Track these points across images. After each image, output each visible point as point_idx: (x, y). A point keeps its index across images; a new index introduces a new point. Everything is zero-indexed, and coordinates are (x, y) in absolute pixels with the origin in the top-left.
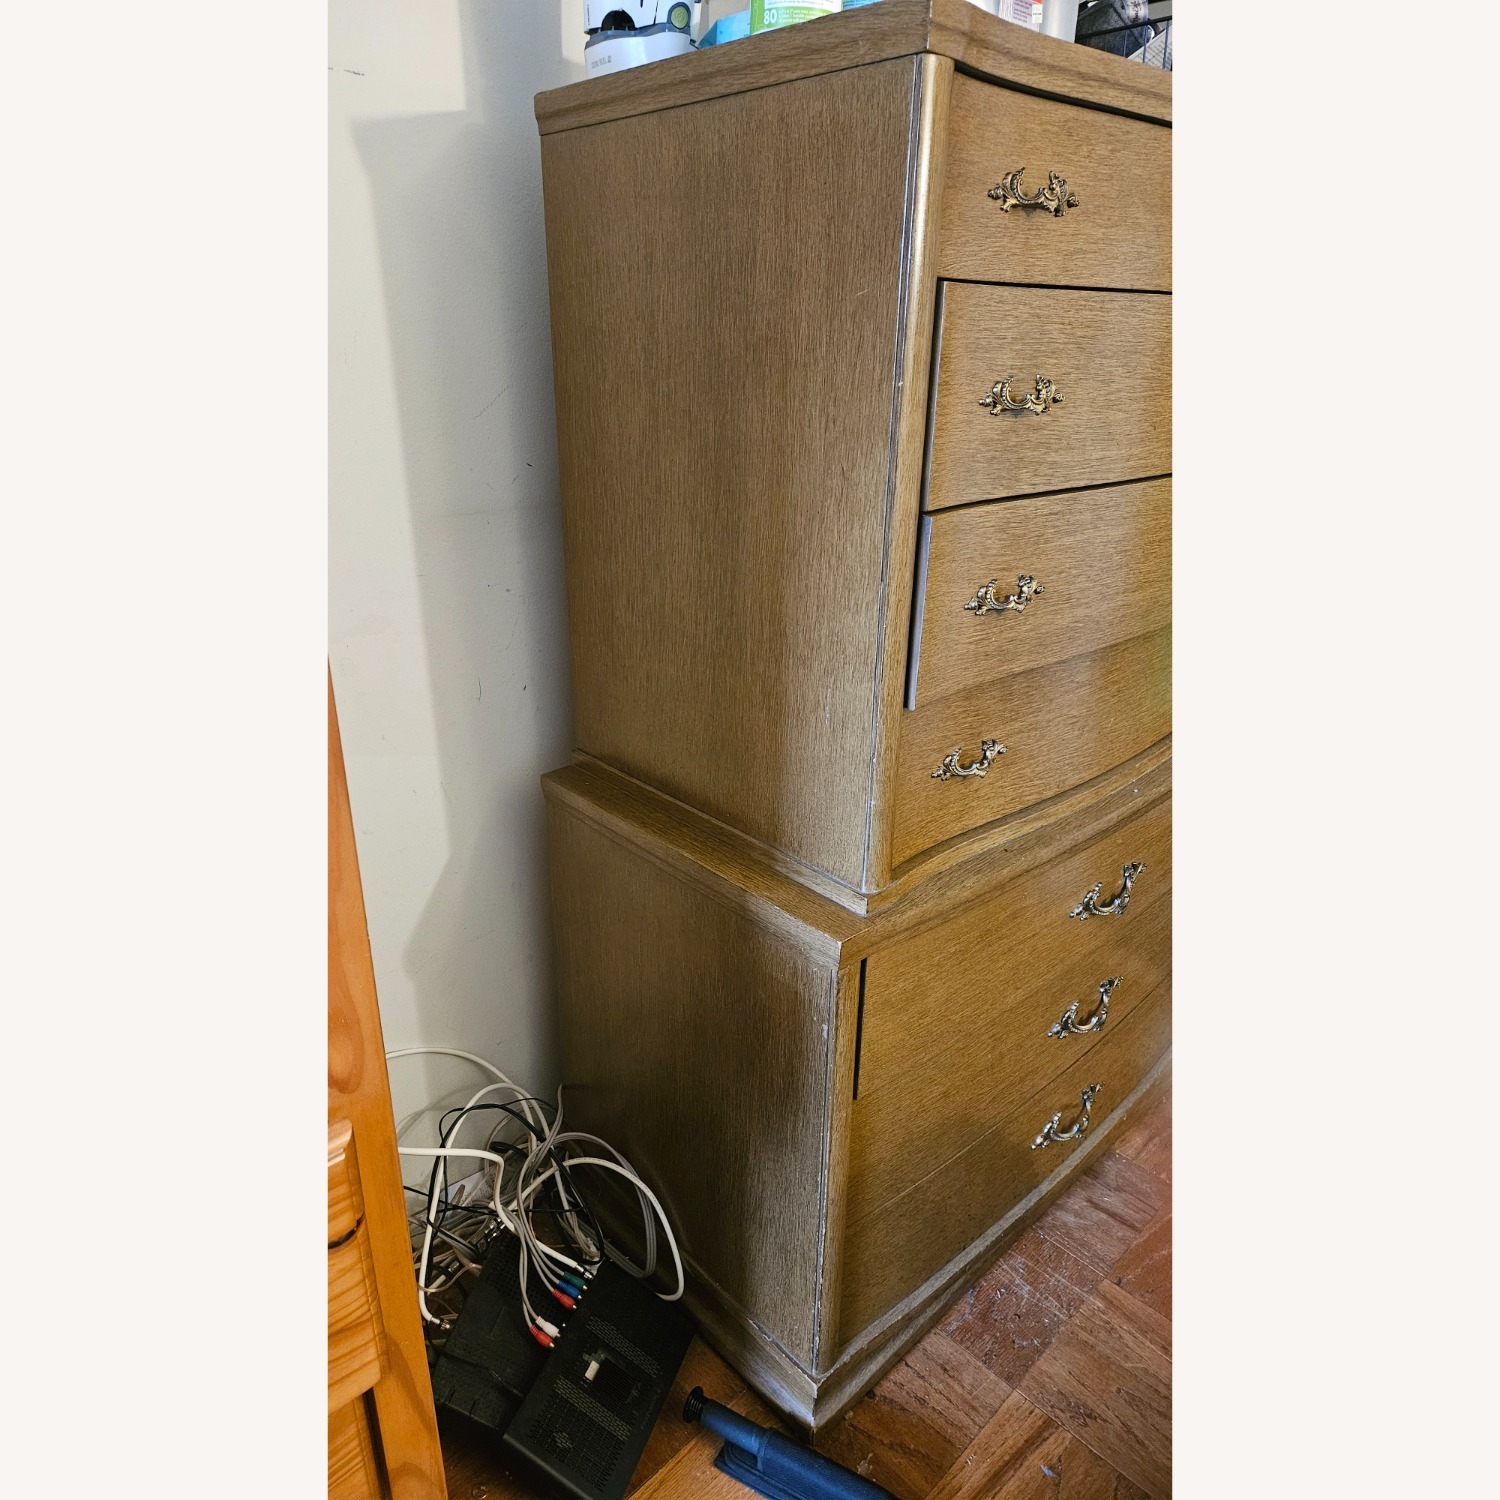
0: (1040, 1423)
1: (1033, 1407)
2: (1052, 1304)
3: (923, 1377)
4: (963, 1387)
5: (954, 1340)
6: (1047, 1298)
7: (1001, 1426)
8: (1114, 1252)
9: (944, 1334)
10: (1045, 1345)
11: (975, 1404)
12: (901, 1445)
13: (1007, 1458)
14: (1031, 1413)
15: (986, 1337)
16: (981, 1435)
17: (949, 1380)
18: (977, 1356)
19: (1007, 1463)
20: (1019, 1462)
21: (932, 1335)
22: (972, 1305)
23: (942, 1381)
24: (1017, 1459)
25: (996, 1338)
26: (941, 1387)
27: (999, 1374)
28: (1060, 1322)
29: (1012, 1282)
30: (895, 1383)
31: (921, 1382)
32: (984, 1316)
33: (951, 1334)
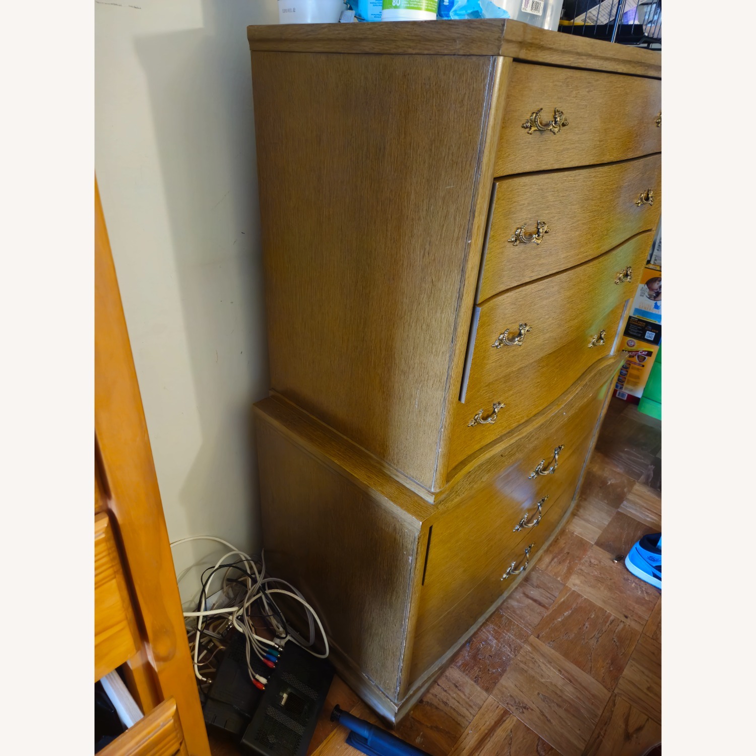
0: (502, 712)
1: (498, 704)
2: (507, 649)
3: (446, 691)
4: (465, 695)
5: (461, 671)
6: (504, 646)
7: (483, 715)
8: (536, 620)
9: (455, 667)
10: (504, 671)
11: (471, 704)
12: (437, 727)
13: (486, 731)
14: (497, 707)
15: (476, 668)
16: (474, 720)
17: (458, 692)
18: (471, 679)
19: (486, 734)
20: (492, 733)
21: (450, 668)
22: (469, 652)
23: (455, 693)
24: (491, 733)
25: (480, 668)
26: (454, 695)
27: (482, 687)
28: (510, 659)
29: (487, 638)
30: (433, 695)
31: (445, 693)
32: (474, 657)
33: (459, 667)
